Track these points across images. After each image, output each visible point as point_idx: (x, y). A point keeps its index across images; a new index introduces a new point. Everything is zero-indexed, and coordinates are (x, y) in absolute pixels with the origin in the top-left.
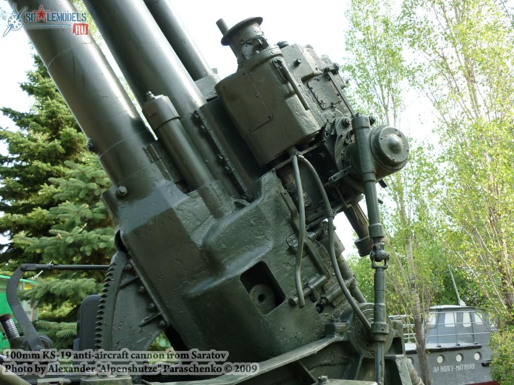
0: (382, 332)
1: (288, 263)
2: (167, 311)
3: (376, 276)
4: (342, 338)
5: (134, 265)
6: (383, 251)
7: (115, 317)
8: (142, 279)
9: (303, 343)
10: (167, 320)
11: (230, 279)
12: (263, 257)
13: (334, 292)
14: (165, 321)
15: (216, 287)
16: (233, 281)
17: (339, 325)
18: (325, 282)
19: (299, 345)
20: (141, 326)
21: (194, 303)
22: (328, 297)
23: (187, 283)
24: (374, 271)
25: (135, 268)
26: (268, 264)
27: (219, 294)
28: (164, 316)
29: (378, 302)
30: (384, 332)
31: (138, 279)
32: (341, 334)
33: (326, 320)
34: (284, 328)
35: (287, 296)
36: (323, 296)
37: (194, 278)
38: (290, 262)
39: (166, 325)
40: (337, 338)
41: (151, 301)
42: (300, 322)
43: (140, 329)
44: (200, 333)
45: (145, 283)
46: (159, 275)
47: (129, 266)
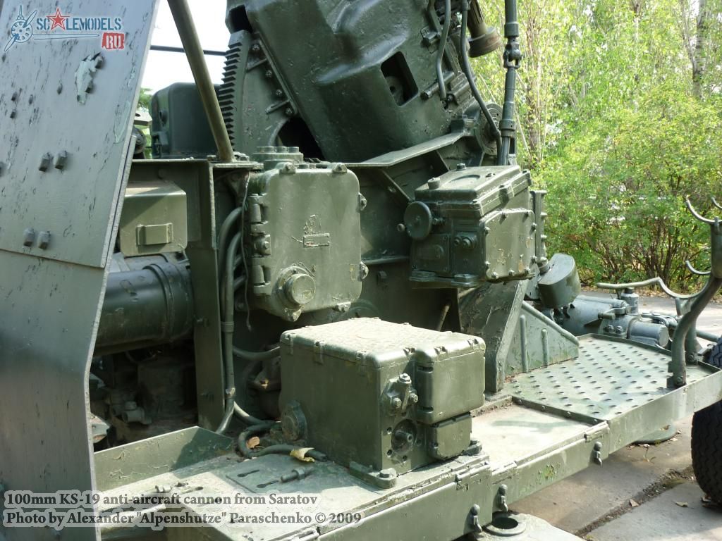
0: (510, 128)
1: (422, 56)
2: (295, 98)
3: (507, 75)
4: (469, 134)
5: (262, 46)
6: (517, 51)
7: (244, 102)
8: (271, 62)
9: (431, 137)
10: (294, 108)
11: (372, 67)
12: (401, 47)
13: (460, 90)
14: (292, 110)
15: (355, 75)
16: (374, 69)
17: (467, 121)
18: (452, 78)
19: (428, 138)
20: (267, 114)
21: (327, 91)
22: (455, 94)
23: (318, 70)
24: (506, 70)
25: (264, 49)
26: (404, 55)
27: (357, 83)
28: (292, 104)
29: (508, 100)
30: (512, 128)
31: (267, 62)
32: (469, 129)
33: (450, 117)
34: (416, 121)
35: (419, 89)
36: (450, 92)
37: (327, 65)
38: (424, 55)
39: (293, 113)
40: (465, 133)
41: (278, 86)
42: (430, 116)
43: (266, 116)
44: (328, 123)
45: (273, 67)
46: (289, 59)
47: (256, 47)
